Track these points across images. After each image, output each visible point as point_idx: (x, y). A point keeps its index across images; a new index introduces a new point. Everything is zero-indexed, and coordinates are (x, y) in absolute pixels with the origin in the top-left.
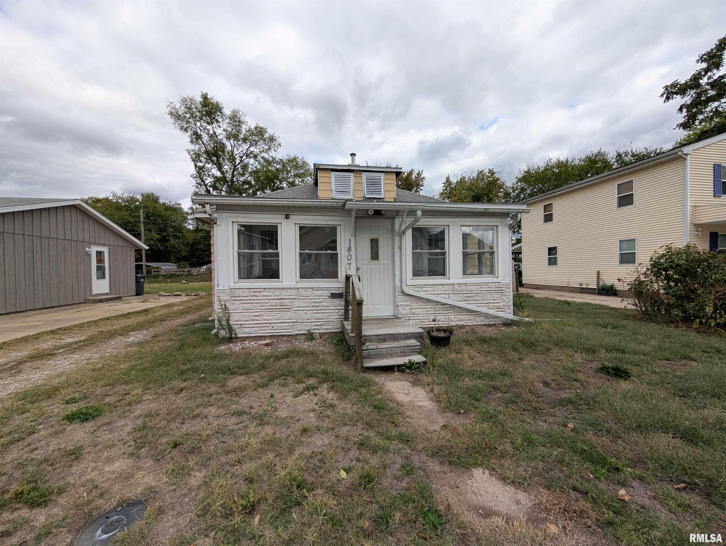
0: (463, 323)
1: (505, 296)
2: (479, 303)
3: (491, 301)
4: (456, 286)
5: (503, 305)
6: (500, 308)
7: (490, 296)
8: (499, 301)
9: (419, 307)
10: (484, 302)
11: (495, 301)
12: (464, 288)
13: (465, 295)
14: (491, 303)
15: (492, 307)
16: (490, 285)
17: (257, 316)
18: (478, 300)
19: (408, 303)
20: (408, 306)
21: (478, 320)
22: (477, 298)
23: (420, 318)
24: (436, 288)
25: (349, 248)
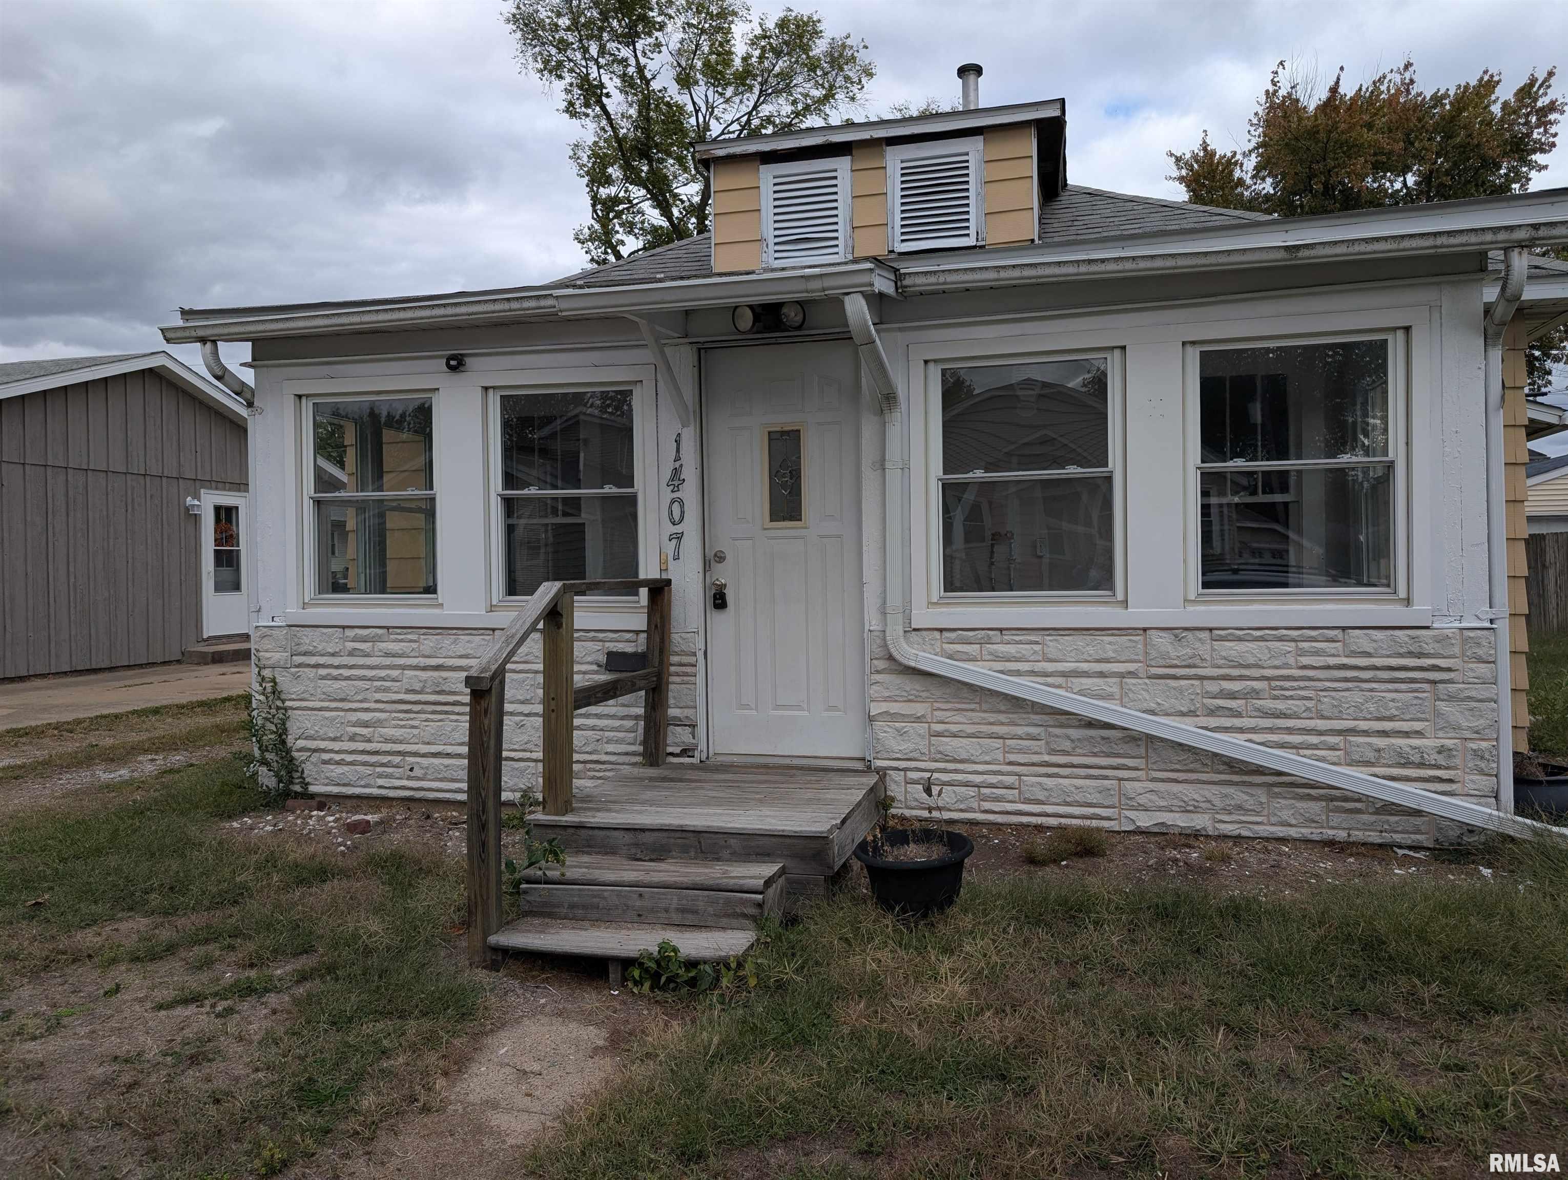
0: (1200, 821)
1: (1451, 698)
2: (1290, 731)
3: (1363, 725)
4: (1162, 641)
5: (1441, 750)
6: (1421, 765)
7: (1358, 697)
8: (1418, 726)
9: (970, 729)
10: (1321, 724)
11: (1388, 726)
12: (1204, 650)
13: (1213, 687)
14: (1366, 733)
15: (1370, 755)
16: (1360, 640)
17: (366, 725)
18: (1286, 716)
19: (919, 709)
20: (919, 719)
21: (1285, 815)
22: (1280, 705)
23: (978, 779)
24: (1053, 645)
25: (676, 472)
